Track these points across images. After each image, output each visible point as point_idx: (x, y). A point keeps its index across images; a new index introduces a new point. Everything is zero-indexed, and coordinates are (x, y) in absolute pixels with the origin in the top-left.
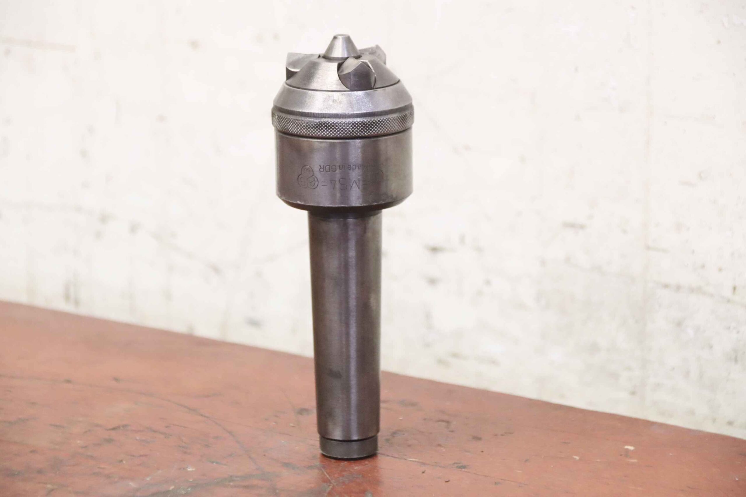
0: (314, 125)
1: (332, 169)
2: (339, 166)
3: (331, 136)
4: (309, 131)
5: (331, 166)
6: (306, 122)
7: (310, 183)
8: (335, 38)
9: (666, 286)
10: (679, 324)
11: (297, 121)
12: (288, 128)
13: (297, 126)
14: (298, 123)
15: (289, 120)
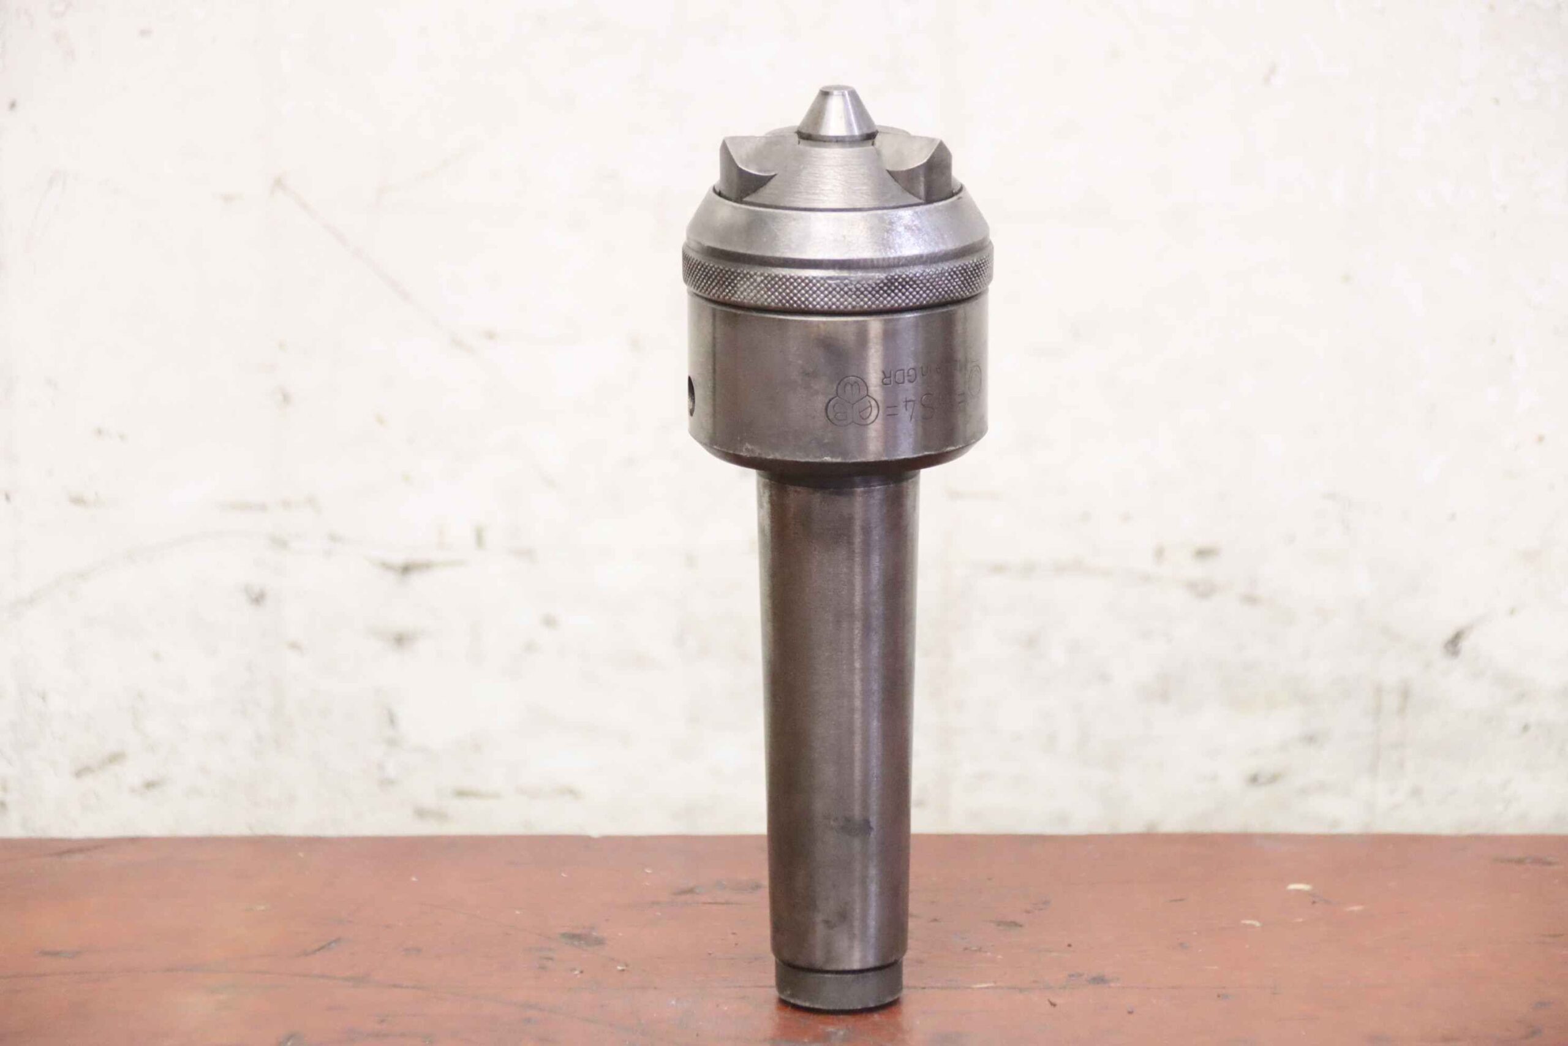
0: (874, 285)
1: (908, 376)
2: (922, 368)
3: (911, 304)
4: (862, 300)
5: (906, 371)
6: (854, 280)
7: (860, 412)
8: (825, 94)
9: (999, 569)
10: (1031, 642)
11: (830, 282)
12: (803, 299)
13: (830, 293)
14: (834, 286)
15: (807, 281)
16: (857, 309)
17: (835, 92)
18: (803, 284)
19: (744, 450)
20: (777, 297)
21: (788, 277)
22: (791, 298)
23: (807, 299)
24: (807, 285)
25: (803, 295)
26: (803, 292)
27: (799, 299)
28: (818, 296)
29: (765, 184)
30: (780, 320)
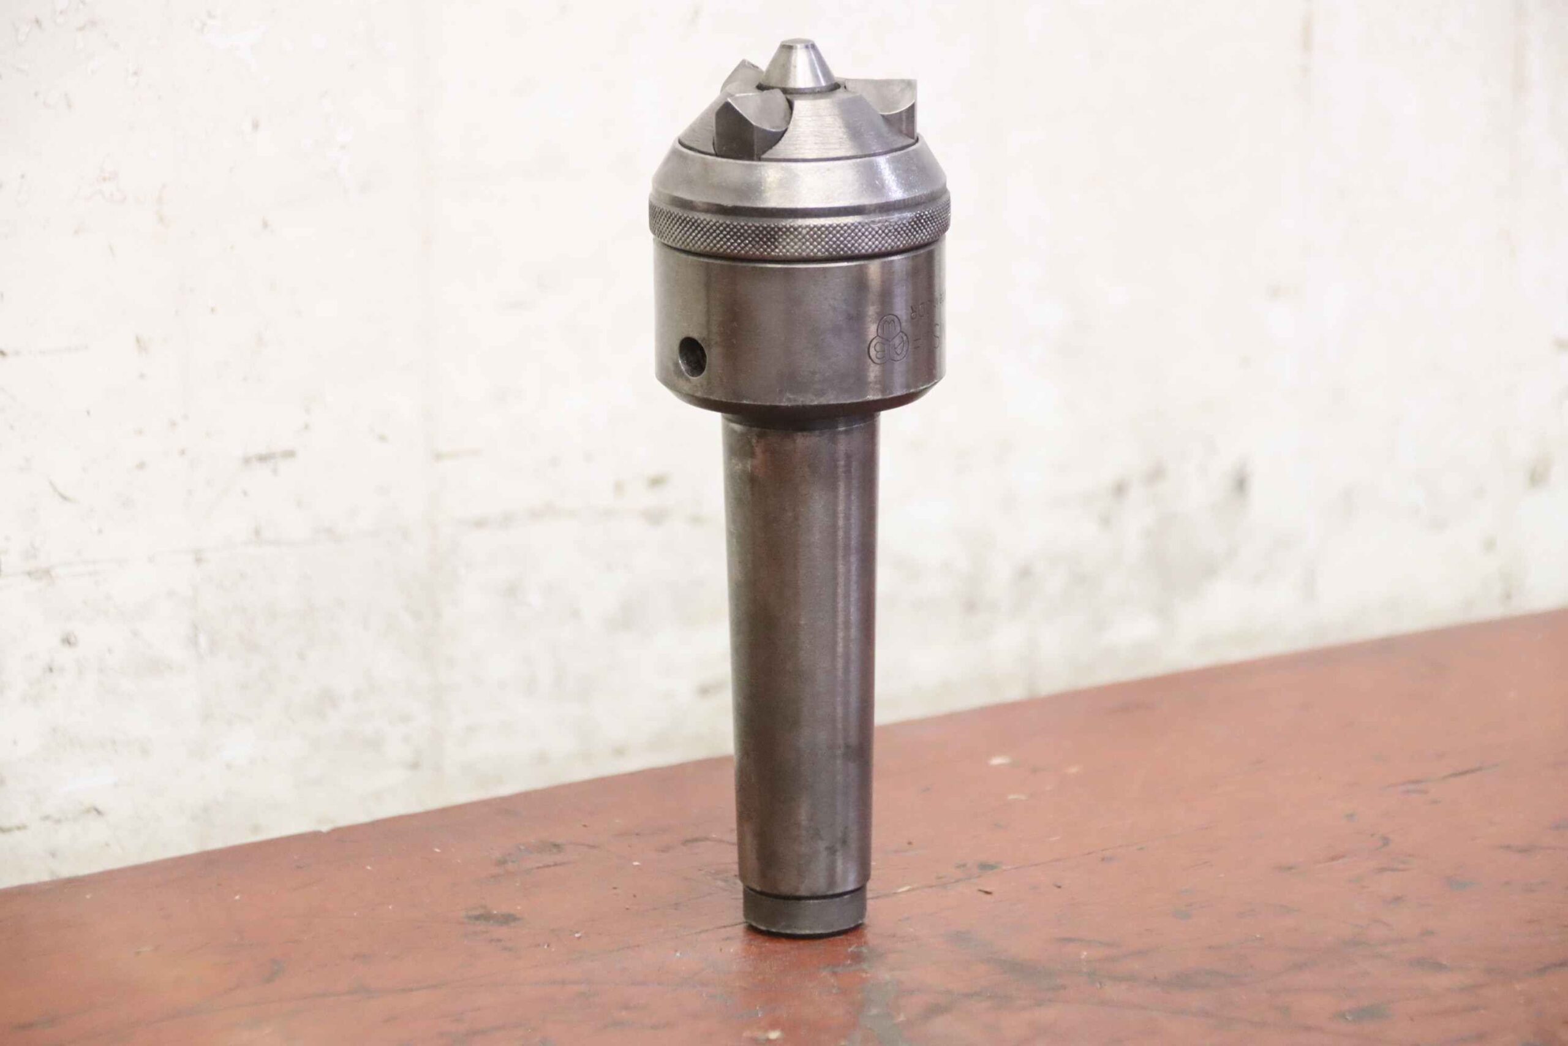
0: (907, 225)
3: (930, 239)
4: (899, 240)
6: (892, 222)
7: (895, 348)
11: (873, 226)
12: (849, 245)
13: (873, 236)
14: (877, 229)
15: (853, 227)
16: (895, 248)
17: (799, 46)
18: (849, 231)
19: (784, 400)
20: (823, 247)
21: (835, 225)
22: (838, 246)
23: (853, 245)
24: (853, 231)
25: (849, 242)
26: (849, 238)
27: (846, 246)
28: (863, 241)
29: (780, 139)
30: (824, 269)
